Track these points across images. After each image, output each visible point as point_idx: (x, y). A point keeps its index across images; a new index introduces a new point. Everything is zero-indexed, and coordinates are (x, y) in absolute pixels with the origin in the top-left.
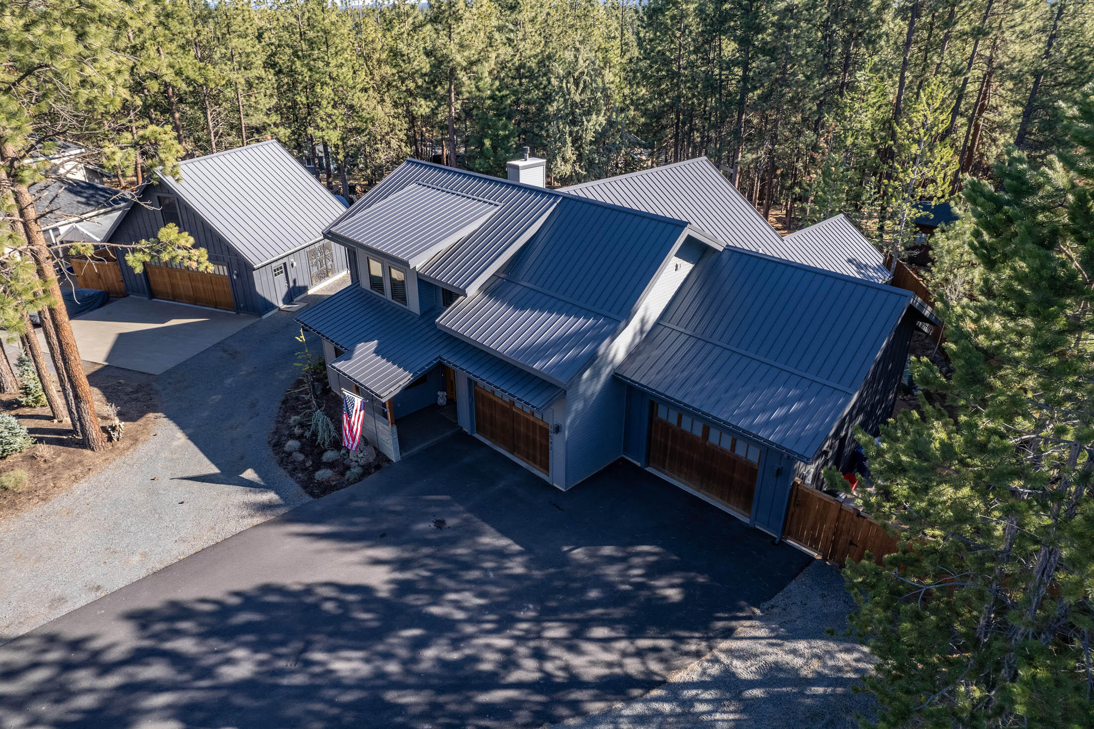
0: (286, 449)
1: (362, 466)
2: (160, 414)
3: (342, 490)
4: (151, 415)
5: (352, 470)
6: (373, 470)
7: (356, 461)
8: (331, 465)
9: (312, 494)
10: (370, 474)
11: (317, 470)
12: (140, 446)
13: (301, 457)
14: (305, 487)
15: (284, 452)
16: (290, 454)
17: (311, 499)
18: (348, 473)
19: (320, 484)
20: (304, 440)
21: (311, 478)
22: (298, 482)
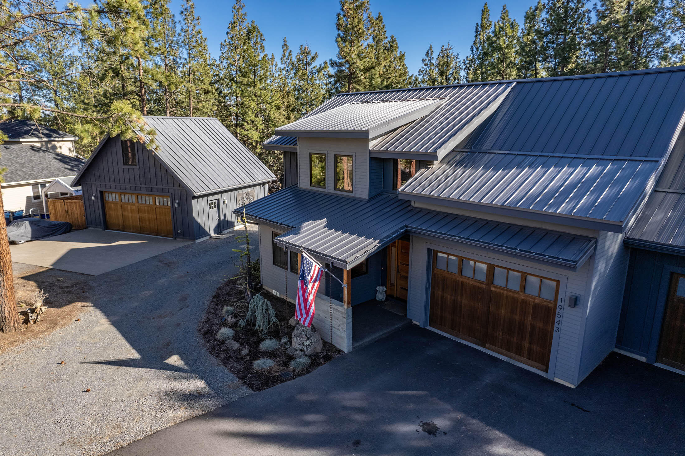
0: (218, 337)
1: (310, 356)
2: (88, 304)
3: (288, 383)
4: (79, 304)
5: (298, 360)
6: (322, 361)
7: (301, 350)
8: (271, 355)
9: (250, 385)
10: (319, 365)
11: (256, 360)
12: (58, 329)
13: (236, 345)
14: (241, 378)
15: (215, 340)
16: (223, 342)
17: (251, 392)
18: (292, 362)
19: (259, 375)
20: (238, 329)
21: (248, 369)
22: (233, 372)
